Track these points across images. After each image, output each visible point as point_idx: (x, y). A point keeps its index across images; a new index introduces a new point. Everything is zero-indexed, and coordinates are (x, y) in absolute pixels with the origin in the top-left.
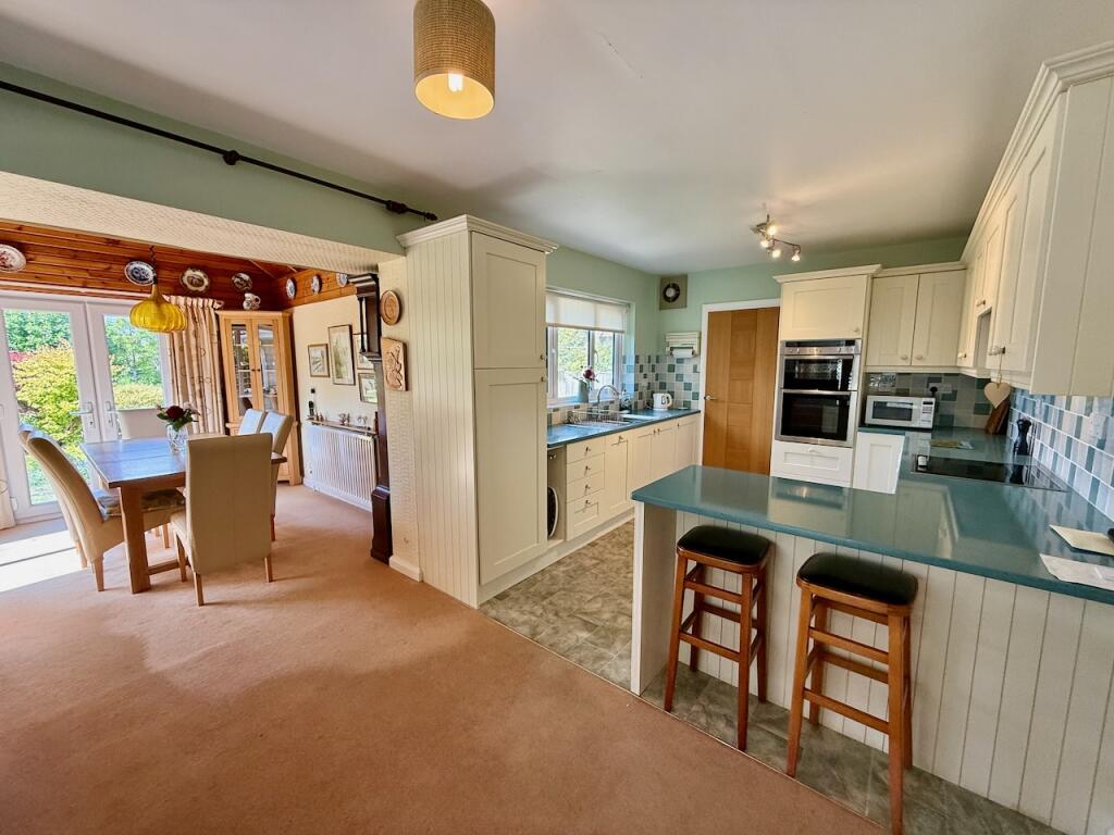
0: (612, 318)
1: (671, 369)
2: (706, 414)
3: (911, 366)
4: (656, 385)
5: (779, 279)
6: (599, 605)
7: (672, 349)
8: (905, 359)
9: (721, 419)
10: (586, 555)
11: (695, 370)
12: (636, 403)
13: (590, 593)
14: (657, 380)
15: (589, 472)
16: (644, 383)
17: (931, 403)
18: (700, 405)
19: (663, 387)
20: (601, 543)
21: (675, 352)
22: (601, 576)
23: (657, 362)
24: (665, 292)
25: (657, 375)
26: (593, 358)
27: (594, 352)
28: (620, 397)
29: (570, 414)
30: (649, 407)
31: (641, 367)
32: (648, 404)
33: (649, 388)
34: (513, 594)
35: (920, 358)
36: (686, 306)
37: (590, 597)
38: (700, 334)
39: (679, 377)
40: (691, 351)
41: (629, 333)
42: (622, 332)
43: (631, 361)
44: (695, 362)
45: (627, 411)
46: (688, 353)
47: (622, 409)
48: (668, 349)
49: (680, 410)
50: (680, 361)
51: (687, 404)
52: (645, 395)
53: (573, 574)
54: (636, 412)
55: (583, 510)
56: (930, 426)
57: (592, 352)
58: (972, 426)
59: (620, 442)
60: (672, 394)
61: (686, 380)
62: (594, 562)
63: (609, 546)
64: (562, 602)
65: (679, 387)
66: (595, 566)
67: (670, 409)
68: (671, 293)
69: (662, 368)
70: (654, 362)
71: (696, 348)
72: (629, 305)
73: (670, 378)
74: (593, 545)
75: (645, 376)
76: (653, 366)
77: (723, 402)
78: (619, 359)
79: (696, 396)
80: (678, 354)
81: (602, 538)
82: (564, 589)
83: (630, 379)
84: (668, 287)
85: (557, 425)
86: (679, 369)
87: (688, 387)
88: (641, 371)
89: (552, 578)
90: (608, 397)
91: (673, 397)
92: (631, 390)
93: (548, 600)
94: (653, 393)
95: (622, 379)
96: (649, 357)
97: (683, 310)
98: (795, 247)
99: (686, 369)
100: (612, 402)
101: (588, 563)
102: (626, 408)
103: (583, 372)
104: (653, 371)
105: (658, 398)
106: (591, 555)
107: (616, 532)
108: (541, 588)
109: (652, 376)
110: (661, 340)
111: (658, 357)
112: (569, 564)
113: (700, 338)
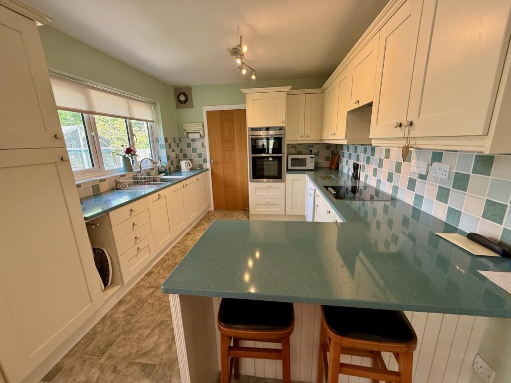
0: (143, 111)
1: (189, 145)
2: (211, 170)
3: (304, 140)
4: (181, 155)
5: (245, 91)
6: (155, 339)
7: (188, 133)
8: (301, 137)
9: (220, 172)
10: (143, 286)
11: (203, 146)
12: (170, 168)
13: (147, 327)
14: (181, 152)
15: (136, 227)
16: (173, 155)
17: (313, 158)
18: (208, 166)
19: (185, 157)
20: (155, 270)
21: (190, 135)
22: (157, 303)
23: (180, 142)
24: (178, 97)
25: (181, 149)
26: (132, 140)
27: (133, 135)
28: (158, 165)
29: (117, 183)
30: (178, 170)
31: (170, 145)
32: (178, 167)
33: (176, 158)
34: (68, 364)
35: (308, 136)
36: (193, 107)
37: (148, 331)
38: (203, 124)
39: (194, 150)
40: (199, 134)
41: (158, 122)
42: (153, 122)
43: (162, 141)
44: (202, 141)
45: (164, 174)
46: (197, 136)
47: (160, 173)
48: (185, 134)
49: (197, 169)
50: (193, 140)
51: (200, 166)
52: (174, 162)
53: (132, 311)
54: (170, 174)
55: (137, 255)
56: (313, 168)
57: (130, 135)
58: (325, 166)
59: (159, 198)
60: (191, 160)
61: (198, 152)
62: (151, 290)
63: (162, 271)
64: (121, 350)
65: (194, 156)
66: (151, 295)
67: (191, 169)
68: (182, 98)
69: (183, 145)
70: (177, 141)
71: (202, 133)
72: (155, 103)
73: (189, 151)
74: (149, 275)
75: (173, 151)
76: (178, 144)
77: (220, 163)
78: (153, 141)
79: (205, 161)
80: (191, 136)
81: (156, 266)
82: (124, 333)
83: (163, 153)
84: (180, 94)
85: (105, 193)
86: (194, 145)
87: (200, 156)
88: (170, 147)
89: (113, 322)
90: (148, 166)
91: (192, 163)
92: (165, 160)
93: (106, 355)
94: (180, 160)
95: (158, 153)
96: (174, 138)
97: (191, 109)
98: (252, 71)
99: (197, 145)
100: (152, 169)
101: (145, 293)
102: (163, 172)
103: (125, 149)
104: (178, 147)
105: (183, 164)
106: (148, 285)
107: (167, 258)
108: (100, 341)
109: (177, 151)
110: (180, 129)
111: (179, 138)
112: (130, 301)
113: (203, 126)
